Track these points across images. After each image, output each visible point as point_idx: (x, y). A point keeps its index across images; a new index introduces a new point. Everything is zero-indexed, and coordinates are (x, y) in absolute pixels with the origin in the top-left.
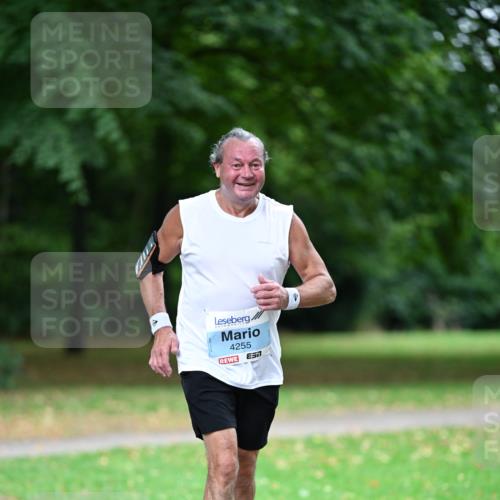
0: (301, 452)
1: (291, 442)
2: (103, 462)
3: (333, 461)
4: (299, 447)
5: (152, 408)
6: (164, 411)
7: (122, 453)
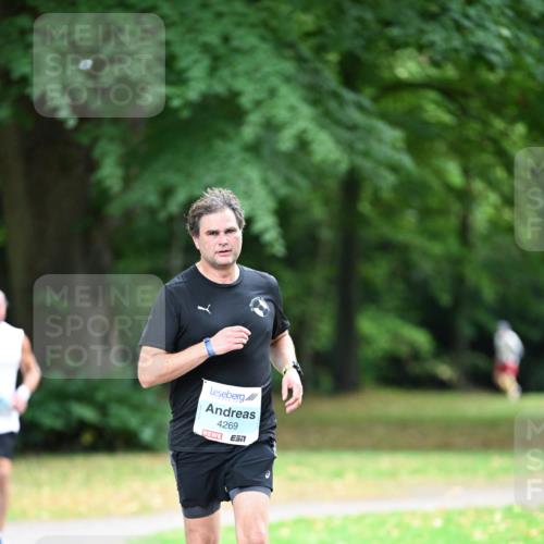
0: (499, 523)
1: (490, 511)
2: (285, 532)
3: (534, 532)
4: (498, 517)
5: (339, 474)
6: (350, 477)
7: (305, 523)
